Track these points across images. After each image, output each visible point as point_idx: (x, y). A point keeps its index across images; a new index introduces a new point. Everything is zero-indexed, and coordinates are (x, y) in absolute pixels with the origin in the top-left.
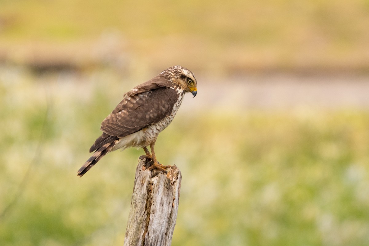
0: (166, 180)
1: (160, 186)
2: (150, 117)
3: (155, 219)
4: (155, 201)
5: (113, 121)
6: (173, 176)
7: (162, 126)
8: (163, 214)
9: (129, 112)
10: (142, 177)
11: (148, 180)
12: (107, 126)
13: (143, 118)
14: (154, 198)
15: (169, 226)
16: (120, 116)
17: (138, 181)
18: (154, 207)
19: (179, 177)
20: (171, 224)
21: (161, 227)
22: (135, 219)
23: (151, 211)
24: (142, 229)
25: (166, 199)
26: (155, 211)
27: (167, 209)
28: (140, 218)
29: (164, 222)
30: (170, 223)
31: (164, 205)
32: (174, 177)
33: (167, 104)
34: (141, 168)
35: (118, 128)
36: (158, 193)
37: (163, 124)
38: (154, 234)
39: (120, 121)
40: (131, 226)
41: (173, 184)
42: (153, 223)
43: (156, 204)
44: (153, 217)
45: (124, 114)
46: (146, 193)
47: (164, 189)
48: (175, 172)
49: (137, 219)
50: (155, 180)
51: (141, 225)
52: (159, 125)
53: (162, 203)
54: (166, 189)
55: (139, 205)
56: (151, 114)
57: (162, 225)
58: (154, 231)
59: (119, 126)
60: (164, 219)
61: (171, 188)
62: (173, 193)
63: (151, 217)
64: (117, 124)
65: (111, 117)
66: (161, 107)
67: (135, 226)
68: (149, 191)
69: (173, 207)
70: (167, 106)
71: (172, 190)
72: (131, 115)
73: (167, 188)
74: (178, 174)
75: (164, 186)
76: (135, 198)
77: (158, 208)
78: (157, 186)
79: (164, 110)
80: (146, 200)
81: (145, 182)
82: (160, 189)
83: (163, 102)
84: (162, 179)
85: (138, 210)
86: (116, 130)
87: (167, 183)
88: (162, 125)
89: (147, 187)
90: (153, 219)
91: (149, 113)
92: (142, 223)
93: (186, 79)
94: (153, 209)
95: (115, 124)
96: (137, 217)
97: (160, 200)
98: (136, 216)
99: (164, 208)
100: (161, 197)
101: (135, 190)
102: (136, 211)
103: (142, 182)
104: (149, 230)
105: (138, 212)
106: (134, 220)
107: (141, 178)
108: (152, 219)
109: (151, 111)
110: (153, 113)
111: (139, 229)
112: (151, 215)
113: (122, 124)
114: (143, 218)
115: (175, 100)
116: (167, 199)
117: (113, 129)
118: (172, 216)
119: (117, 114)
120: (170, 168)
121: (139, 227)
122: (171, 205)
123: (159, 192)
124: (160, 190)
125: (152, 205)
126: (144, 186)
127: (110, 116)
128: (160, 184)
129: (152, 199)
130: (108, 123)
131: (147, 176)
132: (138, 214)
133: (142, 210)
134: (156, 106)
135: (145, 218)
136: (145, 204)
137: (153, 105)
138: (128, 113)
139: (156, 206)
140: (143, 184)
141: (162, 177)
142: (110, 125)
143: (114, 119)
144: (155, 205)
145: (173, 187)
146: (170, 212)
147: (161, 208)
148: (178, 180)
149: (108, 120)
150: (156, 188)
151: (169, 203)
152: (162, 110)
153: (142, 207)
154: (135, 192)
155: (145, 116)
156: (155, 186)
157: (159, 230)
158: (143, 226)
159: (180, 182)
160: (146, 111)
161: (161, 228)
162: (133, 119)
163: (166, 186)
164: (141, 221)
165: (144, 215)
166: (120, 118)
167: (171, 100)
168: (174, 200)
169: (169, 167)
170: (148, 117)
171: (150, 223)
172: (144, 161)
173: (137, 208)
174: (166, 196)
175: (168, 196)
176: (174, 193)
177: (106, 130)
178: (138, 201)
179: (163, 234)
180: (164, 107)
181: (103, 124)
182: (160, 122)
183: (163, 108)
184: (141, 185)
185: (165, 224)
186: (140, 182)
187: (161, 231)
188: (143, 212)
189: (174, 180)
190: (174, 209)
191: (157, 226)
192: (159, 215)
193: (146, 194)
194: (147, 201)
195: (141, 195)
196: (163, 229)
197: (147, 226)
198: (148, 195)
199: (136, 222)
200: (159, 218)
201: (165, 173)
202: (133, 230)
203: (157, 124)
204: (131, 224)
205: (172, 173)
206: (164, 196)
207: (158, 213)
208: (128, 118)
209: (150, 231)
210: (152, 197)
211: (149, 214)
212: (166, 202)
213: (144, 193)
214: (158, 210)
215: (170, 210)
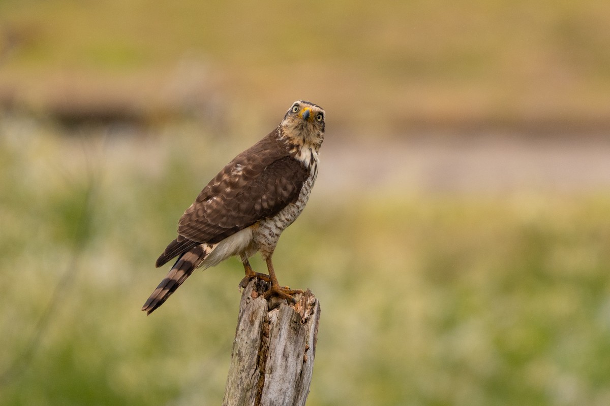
0: (292, 316)
1: (283, 327)
2: (262, 208)
3: (273, 383)
4: (273, 351)
5: (198, 216)
6: (306, 308)
7: (286, 221)
8: (288, 374)
9: (223, 199)
10: (251, 309)
11: (262, 314)
12: (188, 225)
13: (251, 210)
14: (272, 347)
15: (298, 396)
16: (210, 207)
17: (244, 316)
18: (272, 362)
19: (315, 310)
20: (301, 392)
21: (283, 397)
22: (239, 382)
23: (267, 369)
24: (251, 401)
25: (293, 349)
26: (274, 370)
27: (294, 366)
28: (248, 380)
29: (288, 388)
30: (299, 391)
31: (290, 359)
32: (307, 311)
33: (291, 184)
34: (250, 294)
35: (207, 228)
36: (278, 337)
37: (286, 217)
39: (209, 215)
40: (231, 395)
41: (306, 322)
42: (270, 390)
43: (275, 357)
44: (270, 379)
45: (217, 203)
46: (259, 338)
47: (289, 331)
48: (309, 302)
49: (241, 382)
50: (273, 315)
51: (249, 394)
52: (280, 220)
53: (285, 356)
54: (292, 330)
55: (246, 358)
56: (265, 201)
57: (285, 393)
58: (271, 404)
59: (209, 225)
60: (289, 383)
61: (302, 330)
62: (304, 338)
63: (266, 379)
64: (206, 221)
65: (195, 209)
66: (280, 190)
67: (238, 395)
68: (264, 334)
69: (304, 361)
70: (290, 187)
71: (303, 333)
72: (228, 205)
73: (295, 329)
74: (313, 304)
75: (290, 325)
76: (239, 346)
77: (278, 364)
78: (277, 325)
79: (286, 194)
80: (258, 349)
81: (256, 319)
82: (283, 330)
83: (284, 181)
84: (286, 314)
85: (244, 367)
86: (204, 232)
87: (295, 320)
88: (286, 219)
89: (261, 326)
90: (269, 382)
91: (260, 201)
92: (251, 390)
94: (270, 365)
95: (201, 223)
96: (241, 378)
97: (283, 350)
98: (240, 376)
99: (289, 365)
100: (284, 344)
101: (239, 332)
102: (241, 368)
103: (252, 319)
104: (262, 401)
105: (243, 371)
106: (236, 385)
107: (250, 312)
108: (267, 382)
109: (264, 197)
110: (267, 201)
111: (246, 399)
112: (267, 375)
113: (213, 220)
114: (252, 381)
115: (305, 177)
116: (295, 349)
117: (199, 230)
118: (303, 378)
119: (205, 203)
120: (301, 294)
121: (246, 395)
122: (301, 358)
123: (280, 336)
124: (282, 333)
125: (269, 358)
126: (255, 325)
127: (193, 208)
128: (282, 321)
129: (268, 347)
130: (190, 220)
131: (259, 307)
132: (244, 374)
133: (250, 367)
134: (272, 188)
135: (256, 380)
136: (256, 357)
137: (266, 186)
138: (222, 202)
139: (275, 360)
140: (252, 323)
141: (286, 310)
142: (194, 224)
144: (273, 358)
145: (305, 327)
146: (299, 371)
147: (284, 363)
148: (314, 316)
149: (189, 215)
150: (276, 330)
151: (298, 356)
152: (282, 195)
153: (251, 362)
154: (239, 335)
155: (254, 207)
156: (275, 325)
157: (281, 401)
158: (252, 394)
159: (318, 318)
160: (255, 199)
161: (284, 399)
162: (233, 213)
163: (292, 325)
164: (248, 385)
165: (253, 376)
166: (209, 211)
167: (297, 176)
168: (306, 350)
169: (299, 294)
170: (258, 207)
171: (265, 389)
172: (255, 283)
173: (241, 364)
174: (293, 344)
175: (296, 343)
176: (306, 338)
178: (243, 351)
180: (285, 189)
181: (182, 221)
182: (280, 213)
183: (283, 192)
184: (249, 324)
185: (290, 392)
186: (249, 318)
187: (283, 403)
188: (253, 371)
189: (306, 316)
190: (307, 365)
191: (277, 395)
192: (280, 375)
193: (259, 340)
194: (259, 352)
195: (249, 342)
196: (287, 400)
197: (259, 396)
198: (262, 341)
199: (240, 388)
200: (281, 382)
201: (291, 304)
202: (236, 401)
203: (276, 218)
204: (232, 391)
205: (304, 302)
206: (288, 343)
207: (279, 372)
208: (224, 212)
209: (264, 404)
210: (268, 344)
211: (262, 374)
212: (292, 353)
213: (255, 337)
214: (278, 368)
215: (299, 368)
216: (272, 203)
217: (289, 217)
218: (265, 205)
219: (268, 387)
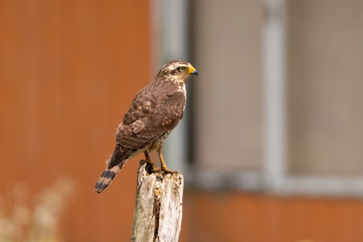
0: (173, 185)
1: (168, 191)
3: (164, 224)
4: (163, 206)
5: (129, 132)
8: (172, 218)
10: (147, 181)
11: (154, 184)
12: (123, 138)
13: (160, 126)
14: (162, 203)
15: (176, 232)
17: (143, 185)
20: (177, 230)
21: (170, 233)
23: (160, 216)
24: (151, 234)
25: (174, 204)
26: (164, 216)
27: (175, 214)
28: (148, 222)
29: (172, 227)
31: (173, 210)
32: (177, 182)
35: (136, 139)
38: (164, 239)
40: (138, 231)
43: (165, 209)
44: (162, 222)
47: (172, 194)
48: (178, 177)
49: (144, 224)
51: (150, 230)
53: (170, 208)
55: (146, 210)
57: (171, 230)
58: (163, 236)
60: (173, 224)
61: (178, 193)
67: (143, 231)
69: (180, 212)
71: (179, 195)
73: (175, 193)
76: (141, 203)
78: (164, 191)
80: (153, 204)
81: (150, 187)
83: (175, 107)
84: (169, 184)
85: (145, 215)
86: (134, 142)
87: (174, 187)
89: (153, 191)
90: (162, 224)
91: (164, 120)
92: (151, 228)
94: (162, 214)
96: (144, 221)
97: (168, 205)
98: (143, 220)
99: (172, 213)
100: (169, 202)
101: (140, 194)
102: (143, 216)
103: (148, 187)
104: (158, 235)
105: (145, 217)
106: (141, 225)
107: (147, 183)
108: (161, 224)
109: (166, 118)
111: (148, 234)
112: (160, 220)
114: (151, 223)
117: (131, 141)
121: (148, 232)
122: (178, 210)
123: (167, 197)
124: (167, 195)
125: (161, 209)
126: (150, 191)
128: (167, 188)
130: (124, 135)
131: (152, 180)
132: (145, 219)
133: (149, 215)
135: (154, 223)
136: (152, 209)
139: (164, 211)
140: (148, 189)
141: (169, 182)
142: (127, 138)
143: (130, 130)
147: (169, 213)
148: (181, 185)
149: (122, 132)
150: (164, 193)
151: (177, 208)
153: (149, 212)
154: (141, 196)
157: (169, 235)
158: (152, 231)
161: (171, 233)
162: (150, 129)
163: (173, 190)
164: (149, 226)
165: (152, 220)
170: (163, 124)
171: (159, 228)
173: (143, 213)
174: (174, 201)
178: (144, 206)
179: (172, 239)
184: (146, 190)
186: (146, 186)
188: (151, 217)
191: (166, 231)
192: (168, 220)
193: (153, 199)
194: (154, 206)
195: (147, 200)
196: (172, 235)
199: (144, 227)
200: (169, 223)
202: (142, 235)
204: (138, 229)
206: (171, 201)
207: (167, 218)
209: (160, 236)
210: (160, 202)
212: (174, 206)
213: (151, 197)
214: (166, 215)
215: (178, 215)
216: (170, 121)
219: (162, 227)
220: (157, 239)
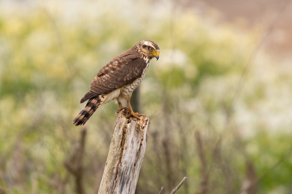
0: (136, 125)
1: (132, 130)
2: (127, 80)
3: (126, 154)
4: (127, 140)
5: (99, 82)
6: (144, 122)
7: (135, 86)
8: (133, 150)
9: (110, 75)
10: (120, 122)
11: (124, 125)
12: (95, 86)
13: (122, 81)
14: (127, 138)
15: (138, 159)
16: (104, 79)
17: (117, 125)
18: (127, 145)
19: (148, 123)
20: (139, 158)
21: (131, 160)
22: (113, 153)
23: (124, 147)
24: (117, 161)
25: (136, 139)
26: (127, 148)
27: (136, 147)
28: (116, 152)
29: (133, 156)
30: (138, 157)
31: (134, 144)
33: (139, 70)
34: (120, 116)
35: (103, 88)
36: (130, 134)
37: (135, 84)
38: (125, 165)
39: (104, 82)
40: (109, 158)
41: (143, 128)
42: (125, 157)
43: (128, 142)
44: (125, 152)
45: (108, 77)
46: (122, 134)
47: (135, 132)
48: (145, 120)
49: (114, 153)
50: (129, 125)
51: (116, 158)
52: (133, 85)
53: (132, 142)
54: (136, 131)
55: (116, 143)
56: (128, 77)
57: (132, 158)
58: (125, 162)
59: (104, 87)
60: (134, 154)
61: (140, 131)
62: (141, 135)
63: (124, 152)
64: (103, 85)
65: (98, 79)
66: (135, 73)
67: (112, 159)
68: (124, 133)
69: (141, 145)
70: (138, 71)
71: (141, 133)
72: (112, 78)
73: (137, 131)
74: (147, 121)
75: (135, 129)
76: (114, 138)
78: (129, 129)
79: (137, 74)
80: (121, 139)
81: (121, 126)
82: (132, 131)
83: (136, 68)
84: (133, 125)
85: (115, 147)
86: (102, 90)
87: (137, 127)
88: (135, 85)
89: (123, 130)
91: (126, 77)
92: (117, 156)
93: (147, 48)
94: (126, 146)
95: (101, 85)
96: (114, 151)
97: (131, 140)
98: (113, 151)
99: (134, 146)
100: (132, 137)
101: (114, 132)
102: (114, 147)
103: (120, 126)
105: (115, 148)
106: (112, 154)
107: (119, 124)
108: (124, 153)
109: (128, 76)
110: (129, 77)
112: (124, 150)
113: (106, 85)
114: (118, 153)
115: (144, 67)
116: (137, 139)
117: (100, 89)
118: (140, 152)
119: (102, 77)
121: (115, 159)
122: (140, 143)
123: (131, 134)
124: (131, 133)
125: (125, 143)
127: (97, 79)
128: (132, 127)
129: (125, 139)
130: (96, 84)
132: (115, 150)
133: (118, 147)
134: (131, 72)
135: (120, 152)
136: (120, 143)
137: (129, 71)
138: (110, 77)
139: (128, 144)
140: (120, 128)
141: (134, 123)
142: (97, 86)
143: (100, 81)
144: (127, 143)
145: (143, 130)
146: (138, 149)
147: (132, 145)
148: (147, 126)
149: (95, 82)
150: (129, 131)
151: (138, 142)
152: (135, 75)
153: (118, 145)
154: (114, 133)
155: (123, 79)
156: (128, 129)
157: (130, 161)
158: (118, 158)
159: (149, 126)
160: (124, 76)
161: (131, 161)
162: (115, 82)
163: (136, 129)
164: (116, 154)
165: (119, 151)
166: (104, 81)
167: (141, 67)
168: (142, 140)
170: (125, 80)
171: (123, 156)
172: (123, 111)
173: (114, 145)
175: (137, 137)
177: (95, 90)
178: (115, 140)
179: (132, 165)
180: (136, 72)
181: (92, 84)
182: (133, 82)
183: (136, 73)
184: (118, 129)
185: (134, 158)
186: (118, 126)
187: (131, 162)
188: (119, 148)
189: (144, 125)
190: (142, 146)
191: (128, 158)
192: (130, 150)
193: (122, 135)
194: (122, 140)
195: (118, 136)
197: (121, 158)
200: (130, 153)
202: (111, 161)
203: (132, 85)
204: (110, 157)
205: (143, 120)
206: (134, 137)
207: (129, 149)
208: (110, 81)
209: (122, 162)
210: (125, 137)
211: (123, 149)
212: (136, 141)
213: (120, 134)
214: (129, 147)
215: (139, 147)
216: (131, 78)
217: (136, 84)
218: (128, 79)
219: (124, 155)
220: (120, 164)
